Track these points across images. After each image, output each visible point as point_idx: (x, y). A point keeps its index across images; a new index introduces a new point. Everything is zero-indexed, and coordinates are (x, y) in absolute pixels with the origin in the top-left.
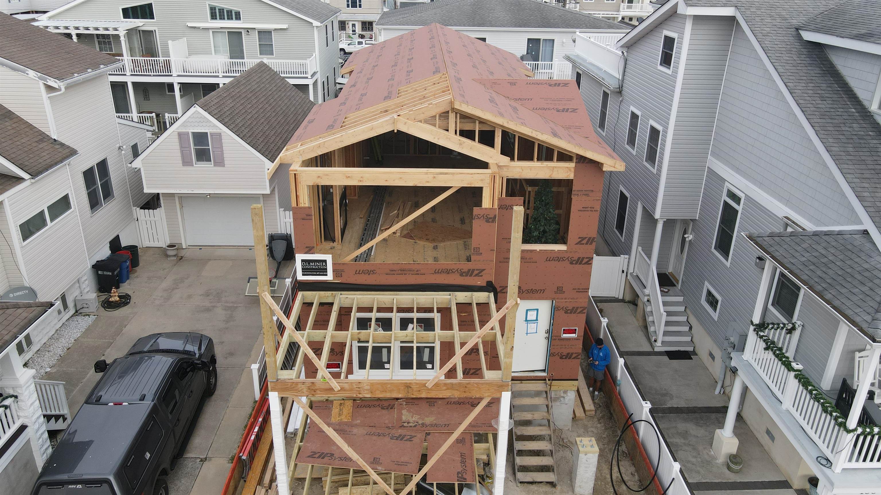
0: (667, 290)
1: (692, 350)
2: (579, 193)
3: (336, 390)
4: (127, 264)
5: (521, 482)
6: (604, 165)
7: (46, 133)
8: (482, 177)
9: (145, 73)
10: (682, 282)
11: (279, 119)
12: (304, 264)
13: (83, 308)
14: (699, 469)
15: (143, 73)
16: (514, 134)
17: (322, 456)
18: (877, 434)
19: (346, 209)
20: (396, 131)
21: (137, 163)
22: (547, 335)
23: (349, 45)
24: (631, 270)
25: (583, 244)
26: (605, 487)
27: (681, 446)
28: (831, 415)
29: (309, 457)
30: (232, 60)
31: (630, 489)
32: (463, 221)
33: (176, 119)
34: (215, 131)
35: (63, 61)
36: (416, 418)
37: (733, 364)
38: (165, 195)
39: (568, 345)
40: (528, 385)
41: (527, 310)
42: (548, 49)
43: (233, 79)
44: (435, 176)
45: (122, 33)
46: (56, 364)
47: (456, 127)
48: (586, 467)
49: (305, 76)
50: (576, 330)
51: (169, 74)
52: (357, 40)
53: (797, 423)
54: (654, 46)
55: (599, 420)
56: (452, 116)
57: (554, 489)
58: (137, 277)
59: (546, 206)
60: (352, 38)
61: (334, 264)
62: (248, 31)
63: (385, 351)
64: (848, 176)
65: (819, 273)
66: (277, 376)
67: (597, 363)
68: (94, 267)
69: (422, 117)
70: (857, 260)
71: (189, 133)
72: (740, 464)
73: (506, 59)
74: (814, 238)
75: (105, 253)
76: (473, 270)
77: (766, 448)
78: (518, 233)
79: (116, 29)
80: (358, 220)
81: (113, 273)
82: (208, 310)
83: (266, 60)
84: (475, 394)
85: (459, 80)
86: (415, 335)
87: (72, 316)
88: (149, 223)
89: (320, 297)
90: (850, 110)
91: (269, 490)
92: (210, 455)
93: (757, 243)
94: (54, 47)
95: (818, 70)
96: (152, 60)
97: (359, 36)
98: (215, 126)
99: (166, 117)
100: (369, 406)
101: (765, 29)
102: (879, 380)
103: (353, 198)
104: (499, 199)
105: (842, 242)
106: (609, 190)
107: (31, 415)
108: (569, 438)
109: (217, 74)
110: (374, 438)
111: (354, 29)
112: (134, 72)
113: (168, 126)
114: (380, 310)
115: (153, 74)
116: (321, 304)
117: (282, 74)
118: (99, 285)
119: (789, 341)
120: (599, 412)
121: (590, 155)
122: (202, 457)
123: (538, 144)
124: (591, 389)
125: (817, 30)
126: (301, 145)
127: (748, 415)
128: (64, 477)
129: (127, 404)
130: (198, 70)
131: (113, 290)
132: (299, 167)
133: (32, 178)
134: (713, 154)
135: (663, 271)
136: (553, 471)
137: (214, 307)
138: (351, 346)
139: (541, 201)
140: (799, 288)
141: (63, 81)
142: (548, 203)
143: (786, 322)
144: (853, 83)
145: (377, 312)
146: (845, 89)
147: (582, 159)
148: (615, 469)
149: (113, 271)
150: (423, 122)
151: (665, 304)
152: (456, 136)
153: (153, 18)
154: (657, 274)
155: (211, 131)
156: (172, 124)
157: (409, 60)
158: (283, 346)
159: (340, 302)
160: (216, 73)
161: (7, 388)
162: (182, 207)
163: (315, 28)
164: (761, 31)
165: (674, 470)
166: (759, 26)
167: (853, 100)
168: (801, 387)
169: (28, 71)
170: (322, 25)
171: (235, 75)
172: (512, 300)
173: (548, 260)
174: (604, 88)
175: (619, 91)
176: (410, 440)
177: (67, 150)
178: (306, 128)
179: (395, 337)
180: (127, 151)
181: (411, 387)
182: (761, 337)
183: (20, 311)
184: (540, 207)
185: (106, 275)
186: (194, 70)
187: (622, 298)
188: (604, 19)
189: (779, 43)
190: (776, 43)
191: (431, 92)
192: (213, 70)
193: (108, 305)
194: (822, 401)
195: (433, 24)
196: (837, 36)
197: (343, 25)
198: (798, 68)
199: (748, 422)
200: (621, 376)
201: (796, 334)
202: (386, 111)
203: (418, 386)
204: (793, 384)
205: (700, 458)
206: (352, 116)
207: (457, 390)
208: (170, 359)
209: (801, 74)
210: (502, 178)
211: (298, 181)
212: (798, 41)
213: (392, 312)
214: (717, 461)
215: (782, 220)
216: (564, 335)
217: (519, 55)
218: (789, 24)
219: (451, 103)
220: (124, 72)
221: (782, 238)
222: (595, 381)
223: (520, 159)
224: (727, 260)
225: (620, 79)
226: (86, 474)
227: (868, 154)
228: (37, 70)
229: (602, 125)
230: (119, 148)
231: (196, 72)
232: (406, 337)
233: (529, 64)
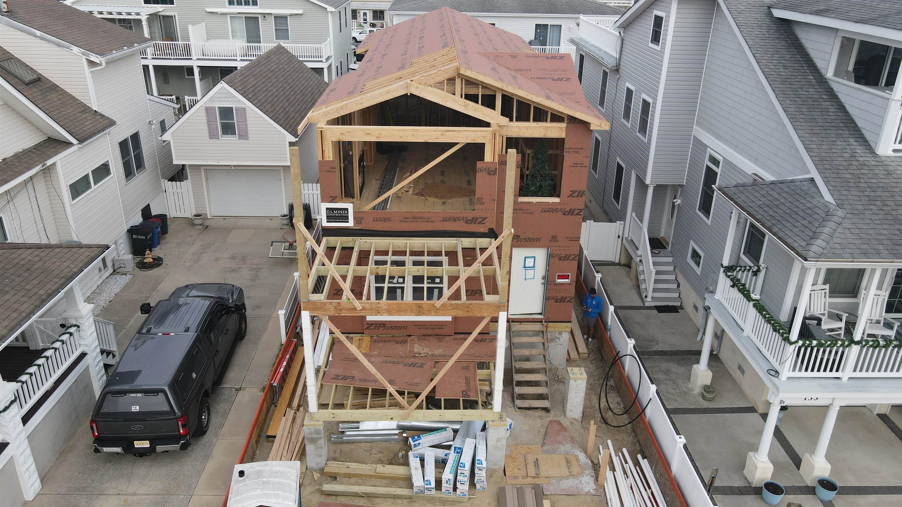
0: (658, 252)
1: (680, 305)
2: (570, 150)
3: (358, 309)
4: (159, 230)
5: (519, 408)
6: (591, 125)
7: (87, 104)
8: (484, 134)
9: (166, 57)
10: (672, 244)
11: (298, 97)
12: (328, 212)
13: (120, 268)
14: (677, 398)
15: (164, 57)
16: (513, 97)
17: (345, 378)
18: (815, 346)
19: (363, 170)
20: (409, 94)
21: (167, 136)
22: (543, 281)
23: (360, 33)
24: (626, 235)
25: (574, 197)
26: (594, 413)
27: (663, 381)
28: (779, 333)
29: (333, 379)
30: (249, 44)
31: (615, 414)
32: (469, 183)
33: (196, 101)
34: (240, 106)
35: (101, 39)
36: (426, 350)
37: (707, 304)
38: (192, 166)
39: (562, 290)
40: (526, 326)
41: (525, 258)
42: (556, 34)
43: (249, 62)
44: (443, 133)
45: (144, 18)
46: (100, 314)
47: (462, 91)
48: (576, 393)
49: (320, 59)
50: (569, 275)
51: (189, 57)
52: (368, 28)
53: (754, 346)
54: (646, 25)
55: (591, 362)
56: (458, 81)
57: (548, 414)
58: (167, 243)
59: (542, 163)
60: (363, 27)
61: (354, 212)
62: (264, 17)
63: (399, 291)
64: (799, 131)
65: (771, 213)
66: (309, 297)
67: (590, 310)
68: (128, 231)
69: (432, 82)
70: (803, 201)
71: (215, 108)
72: (713, 392)
73: (511, 40)
74: (771, 186)
75: (137, 220)
76: (477, 218)
77: (738, 382)
78: (511, 171)
79: (138, 14)
80: (374, 182)
81: (146, 237)
82: (234, 270)
83: (283, 44)
84: (477, 314)
85: (465, 52)
86: (426, 270)
87: (111, 275)
88: (176, 194)
89: (342, 242)
90: (808, 77)
91: (298, 412)
92: (243, 386)
93: (724, 193)
94: (92, 27)
95: (783, 43)
96: (172, 44)
97: (370, 25)
98: (240, 101)
99: (186, 100)
100: (385, 341)
101: (740, 7)
102: (828, 311)
103: (370, 163)
104: (499, 156)
105: (793, 188)
106: (607, 163)
107: (90, 344)
108: (564, 375)
109: (235, 58)
110: (389, 365)
111: (365, 18)
112: (156, 56)
113: (188, 109)
114: (395, 253)
115: (173, 57)
116: (343, 249)
117: (300, 58)
118: (133, 248)
119: (755, 283)
120: (591, 355)
121: (578, 115)
122: (237, 387)
123: (534, 106)
124: (585, 336)
125: (785, 8)
126: (326, 108)
127: (725, 355)
128: (126, 387)
129: (174, 334)
130: (217, 54)
131: (148, 252)
132: (325, 125)
133: (79, 144)
134: (699, 124)
135: (655, 236)
136: (548, 399)
137: (240, 268)
138: (369, 286)
139: (537, 159)
140: (764, 235)
141: (104, 57)
142: (543, 161)
143: (752, 265)
144: (813, 54)
145: (392, 255)
146: (805, 59)
147: (572, 120)
148: (603, 400)
149: (146, 235)
150: (433, 86)
151: (655, 264)
152: (461, 99)
153: (174, 4)
154: (649, 239)
155: (236, 106)
156: (192, 107)
157: (421, 38)
158: (312, 277)
159: (360, 246)
160: (234, 56)
161: (70, 318)
162: (207, 179)
163: (329, 13)
164: (736, 9)
165: (651, 390)
166: (735, 5)
167: (812, 68)
168: (758, 314)
169: (72, 47)
170: (336, 10)
171: (252, 58)
172: (507, 230)
173: (544, 211)
174: (604, 68)
175: (617, 70)
176: (421, 366)
177: (107, 121)
178: (328, 95)
179: (408, 271)
180: (156, 126)
181: (422, 307)
182: (729, 277)
183: (82, 250)
184: (537, 165)
185: (140, 239)
186: (213, 54)
187: (618, 262)
188: (616, 7)
189: (751, 19)
190: (749, 19)
191: (440, 62)
192: (231, 54)
193: (142, 266)
194: (772, 322)
195: (443, 8)
196: (800, 12)
197: (354, 14)
198: (767, 41)
199: (724, 362)
200: (611, 322)
201: (762, 275)
202: (401, 78)
203: (428, 306)
204: (753, 312)
205: (679, 390)
206: (369, 84)
207: (461, 310)
208: (207, 301)
209: (768, 47)
210: (503, 137)
211: (324, 137)
212: (769, 18)
213: (406, 255)
214: (694, 392)
215: (751, 176)
216: (558, 280)
217: (527, 40)
218: (762, 3)
219: (458, 69)
220: (146, 55)
221: (745, 187)
222: (589, 327)
223: (518, 120)
224: (708, 217)
225: (618, 57)
226: (144, 385)
227: (820, 114)
228: (81, 46)
229: (602, 103)
230: (150, 123)
231: (215, 56)
232: (418, 271)
233: (536, 48)
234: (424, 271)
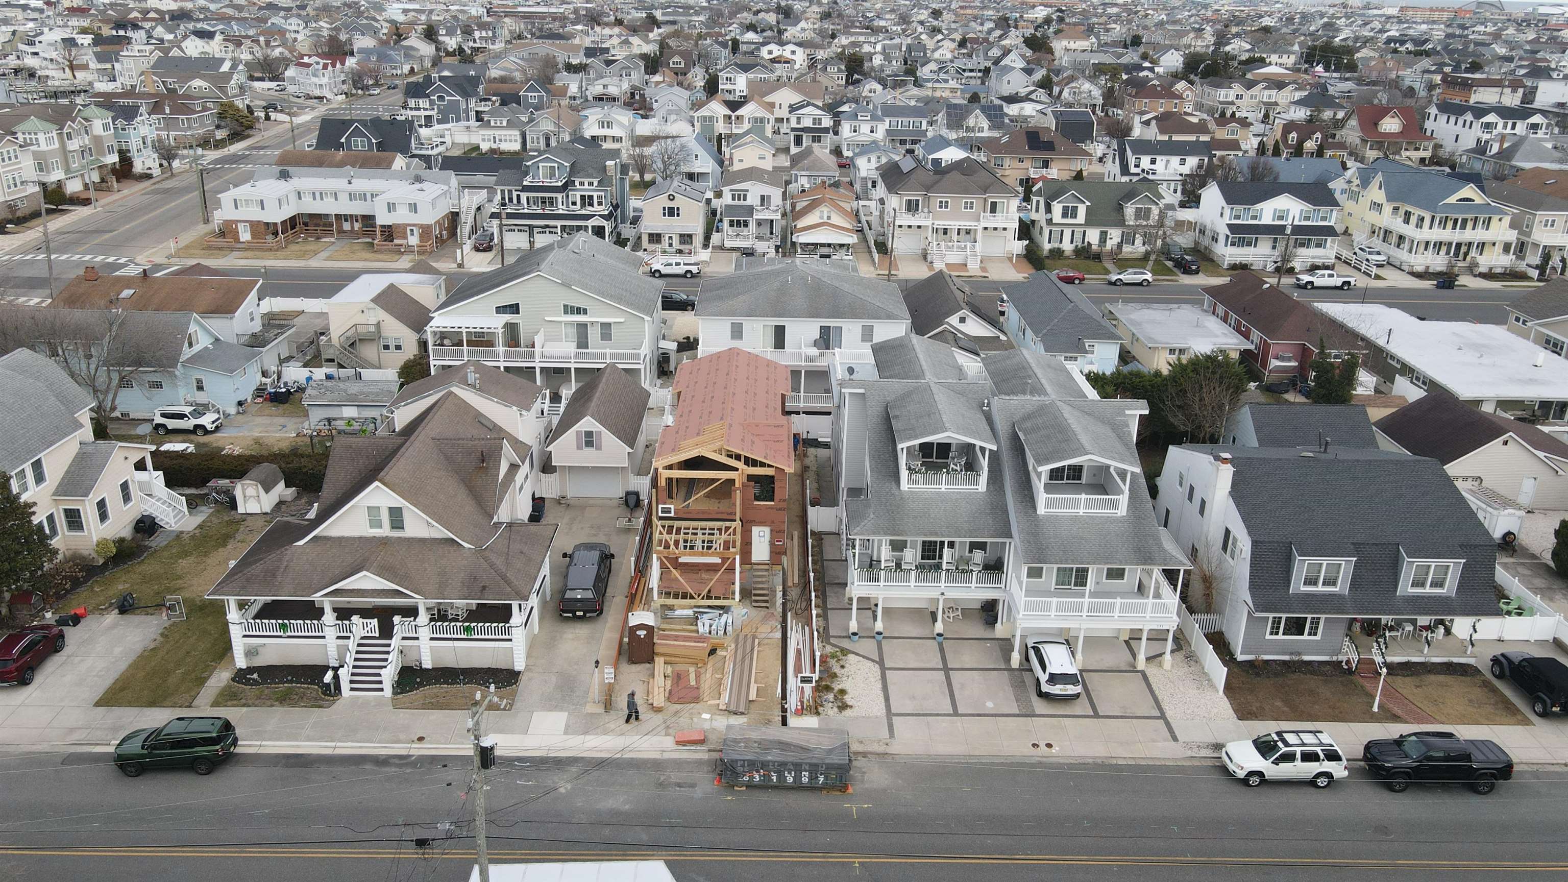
2: (778, 480)
4: (541, 507)
5: (754, 606)
6: (785, 470)
8: (736, 474)
9: (514, 359)
12: (662, 509)
16: (749, 456)
20: (700, 455)
21: (550, 448)
22: (769, 543)
25: (782, 502)
30: (582, 351)
38: (563, 466)
39: (779, 548)
40: (761, 566)
41: (760, 532)
44: (716, 474)
45: (496, 326)
47: (725, 454)
49: (638, 361)
50: (782, 540)
51: (532, 360)
56: (724, 449)
57: (768, 610)
58: (547, 515)
61: (674, 509)
62: (592, 324)
71: (582, 431)
76: (732, 513)
82: (595, 535)
85: (730, 427)
88: (547, 482)
96: (521, 350)
98: (598, 427)
104: (743, 483)
109: (570, 360)
112: (506, 359)
115: (520, 359)
122: (613, 596)
123: (759, 461)
126: (662, 459)
136: (769, 602)
138: (681, 544)
139: (762, 483)
145: (692, 530)
149: (536, 511)
150: (711, 452)
152: (725, 458)
153: (519, 314)
157: (712, 398)
159: (677, 525)
162: (569, 472)
163: (646, 322)
173: (767, 508)
179: (699, 538)
184: (761, 486)
192: (565, 356)
210: (745, 474)
213: (698, 530)
216: (777, 543)
223: (752, 467)
231: (553, 358)
232: (704, 538)
234: (706, 537)
